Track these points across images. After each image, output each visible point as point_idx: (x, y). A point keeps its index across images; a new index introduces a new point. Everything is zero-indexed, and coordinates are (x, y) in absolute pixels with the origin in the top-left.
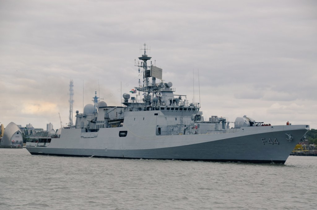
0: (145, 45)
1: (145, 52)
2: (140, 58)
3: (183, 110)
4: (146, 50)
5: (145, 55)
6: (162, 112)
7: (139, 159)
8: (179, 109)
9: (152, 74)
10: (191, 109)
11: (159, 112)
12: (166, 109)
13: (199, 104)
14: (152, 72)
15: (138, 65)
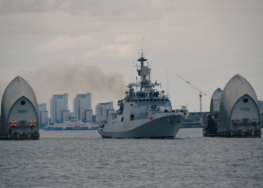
0: (142, 50)
1: (142, 55)
2: (138, 60)
3: (153, 101)
4: (143, 54)
5: (142, 58)
6: (136, 103)
7: (131, 138)
8: (150, 100)
9: (141, 73)
10: (160, 100)
11: (134, 103)
12: (138, 101)
13: (168, 95)
14: (142, 71)
15: (136, 66)
